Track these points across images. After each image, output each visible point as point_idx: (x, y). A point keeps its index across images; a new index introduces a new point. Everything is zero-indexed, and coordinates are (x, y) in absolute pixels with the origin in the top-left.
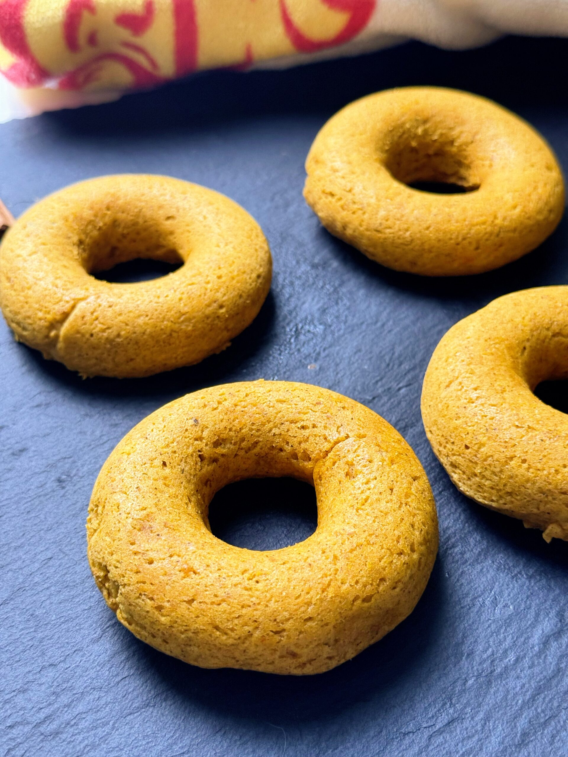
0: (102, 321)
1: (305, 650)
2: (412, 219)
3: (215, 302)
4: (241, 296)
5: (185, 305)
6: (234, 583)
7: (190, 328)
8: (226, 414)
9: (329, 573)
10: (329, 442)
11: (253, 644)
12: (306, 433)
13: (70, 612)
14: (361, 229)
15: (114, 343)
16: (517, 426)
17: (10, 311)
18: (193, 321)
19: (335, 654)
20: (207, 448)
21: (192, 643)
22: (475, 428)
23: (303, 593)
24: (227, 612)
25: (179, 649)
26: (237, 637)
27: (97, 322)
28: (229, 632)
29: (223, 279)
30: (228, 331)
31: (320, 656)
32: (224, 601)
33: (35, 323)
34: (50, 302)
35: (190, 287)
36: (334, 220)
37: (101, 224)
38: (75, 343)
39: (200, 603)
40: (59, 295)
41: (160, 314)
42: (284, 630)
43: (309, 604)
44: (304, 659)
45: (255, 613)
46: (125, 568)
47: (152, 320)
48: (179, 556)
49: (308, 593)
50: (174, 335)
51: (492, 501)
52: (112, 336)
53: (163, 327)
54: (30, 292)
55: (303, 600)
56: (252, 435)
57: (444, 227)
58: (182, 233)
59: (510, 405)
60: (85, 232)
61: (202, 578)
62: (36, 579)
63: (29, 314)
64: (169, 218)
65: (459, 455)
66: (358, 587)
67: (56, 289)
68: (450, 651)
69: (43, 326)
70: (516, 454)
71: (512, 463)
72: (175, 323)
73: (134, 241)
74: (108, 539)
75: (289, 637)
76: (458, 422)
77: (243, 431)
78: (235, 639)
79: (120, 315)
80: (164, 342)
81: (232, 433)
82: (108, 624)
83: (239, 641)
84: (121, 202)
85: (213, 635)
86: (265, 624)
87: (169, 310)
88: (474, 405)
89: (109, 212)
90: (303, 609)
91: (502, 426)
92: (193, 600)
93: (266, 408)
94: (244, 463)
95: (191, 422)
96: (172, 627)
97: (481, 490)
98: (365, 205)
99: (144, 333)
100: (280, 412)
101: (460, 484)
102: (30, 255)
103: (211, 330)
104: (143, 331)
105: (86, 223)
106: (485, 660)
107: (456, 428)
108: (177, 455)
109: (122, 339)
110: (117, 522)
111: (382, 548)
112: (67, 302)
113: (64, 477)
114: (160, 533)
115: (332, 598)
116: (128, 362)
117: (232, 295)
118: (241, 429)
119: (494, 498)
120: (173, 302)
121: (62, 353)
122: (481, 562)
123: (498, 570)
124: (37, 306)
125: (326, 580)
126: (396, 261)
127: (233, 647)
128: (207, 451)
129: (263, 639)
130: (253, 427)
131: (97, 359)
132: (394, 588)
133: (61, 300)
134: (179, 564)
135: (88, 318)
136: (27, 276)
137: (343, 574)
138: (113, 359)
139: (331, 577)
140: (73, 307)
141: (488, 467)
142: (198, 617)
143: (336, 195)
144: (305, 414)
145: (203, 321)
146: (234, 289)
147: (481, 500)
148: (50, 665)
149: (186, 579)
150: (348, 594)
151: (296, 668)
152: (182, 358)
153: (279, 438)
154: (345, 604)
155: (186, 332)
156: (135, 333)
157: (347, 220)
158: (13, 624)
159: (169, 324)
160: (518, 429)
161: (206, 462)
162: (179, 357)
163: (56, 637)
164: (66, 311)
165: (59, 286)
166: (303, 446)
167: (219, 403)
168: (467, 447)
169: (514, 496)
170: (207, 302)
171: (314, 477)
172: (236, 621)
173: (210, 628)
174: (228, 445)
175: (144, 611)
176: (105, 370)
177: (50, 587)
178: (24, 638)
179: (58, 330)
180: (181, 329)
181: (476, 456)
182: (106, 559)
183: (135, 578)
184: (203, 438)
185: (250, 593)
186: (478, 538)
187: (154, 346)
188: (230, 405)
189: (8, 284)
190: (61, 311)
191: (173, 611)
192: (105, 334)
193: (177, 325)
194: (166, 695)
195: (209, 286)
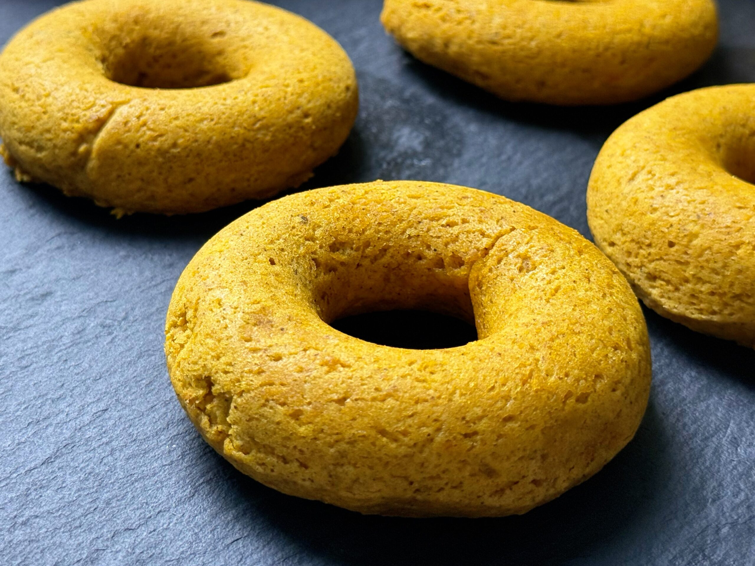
0: (152, 126)
1: (506, 465)
2: (537, 25)
3: (298, 108)
4: (329, 107)
5: (261, 109)
6: (400, 374)
7: (268, 138)
8: (342, 212)
9: (528, 363)
10: (489, 236)
11: (434, 452)
12: (455, 230)
13: (143, 468)
14: (471, 42)
15: (168, 155)
16: (740, 208)
17: (19, 130)
18: (272, 129)
19: (543, 477)
20: (323, 251)
21: (345, 460)
22: (681, 217)
23: (497, 385)
24: (395, 409)
25: (325, 473)
26: (412, 443)
27: (145, 128)
28: (401, 437)
29: (306, 84)
30: (315, 149)
31: (524, 477)
32: (389, 395)
33: (58, 136)
34: (79, 107)
35: (264, 89)
36: (431, 38)
37: (128, 40)
38: (113, 158)
39: (356, 400)
40: (91, 99)
41: (230, 118)
42: (475, 433)
43: (507, 398)
44: (503, 480)
45: (435, 408)
46: (240, 371)
47: (219, 125)
48: (316, 349)
49: (504, 385)
50: (248, 145)
51: (714, 313)
52: (166, 146)
53: (233, 135)
54: (50, 100)
55: (498, 394)
56: (379, 238)
57: (581, 34)
58: (236, 51)
59: (724, 187)
60: (107, 47)
61: (354, 371)
62: (88, 434)
63: (47, 126)
64: (215, 35)
65: (661, 259)
66: (569, 380)
67: (86, 93)
68: (687, 497)
69: (68, 140)
70: (744, 239)
71: (740, 252)
72: (249, 130)
73: (169, 66)
74: (209, 341)
75: (484, 442)
76: (655, 216)
77: (367, 233)
78: (409, 447)
79: (176, 118)
80: (235, 155)
81: (353, 236)
82: (201, 481)
83: (415, 450)
84: (151, 16)
85: (377, 443)
86: (449, 423)
87: (241, 113)
88: (674, 191)
89: (137, 28)
90: (499, 404)
91: (719, 209)
92: (345, 399)
93: (395, 205)
94: (369, 277)
95: (298, 219)
96: (316, 439)
97: (695, 301)
98: (474, 13)
99: (209, 142)
100: (415, 208)
101: (663, 300)
102: (45, 61)
103: (293, 144)
104: (207, 139)
105: (109, 37)
106: (738, 506)
107: (653, 224)
108: (286, 253)
109: (179, 150)
110: (221, 319)
111: (592, 339)
112: (103, 106)
113: (108, 322)
114: (285, 327)
115: (536, 391)
116: (185, 183)
117: (318, 103)
118: (364, 231)
119: (716, 308)
120: (246, 104)
121: (93, 176)
122: (705, 400)
123: (730, 407)
124: (60, 114)
125: (527, 371)
126: (518, 81)
127: (406, 459)
128: (322, 254)
129: (448, 444)
130: (380, 228)
131: (142, 180)
132: (614, 390)
133: (94, 105)
134: (318, 357)
135: (134, 122)
136: (43, 83)
137: (547, 364)
138: (166, 180)
139: (532, 367)
140: (111, 113)
141: (705, 264)
142: (354, 419)
143: (433, 6)
144: (450, 208)
145: (285, 130)
146: (320, 96)
147: (696, 316)
148: (125, 530)
149: (332, 373)
150: (557, 388)
151: (491, 496)
152: (256, 180)
153: (416, 241)
154: (555, 401)
155: (262, 143)
156: (196, 141)
157: (450, 33)
158: (64, 485)
159: (242, 131)
160: (742, 210)
161: (321, 268)
162: (252, 179)
163: (130, 496)
164: (102, 116)
165: (90, 90)
166: (451, 247)
167: (331, 201)
168: (671, 244)
169: (745, 299)
170: (288, 108)
171: (470, 286)
172: (410, 421)
173: (373, 433)
174: (348, 251)
175: (273, 422)
176: (152, 197)
177: (111, 442)
178: (82, 501)
179: (91, 143)
180: (257, 139)
181: (686, 253)
182: (210, 366)
183: (257, 381)
184: (317, 239)
185: (425, 384)
186: (693, 374)
187: (221, 161)
188: (346, 203)
189: (16, 96)
190: (95, 117)
191: (316, 416)
192: (157, 144)
193: (252, 133)
194: (300, 558)
195: (289, 89)
